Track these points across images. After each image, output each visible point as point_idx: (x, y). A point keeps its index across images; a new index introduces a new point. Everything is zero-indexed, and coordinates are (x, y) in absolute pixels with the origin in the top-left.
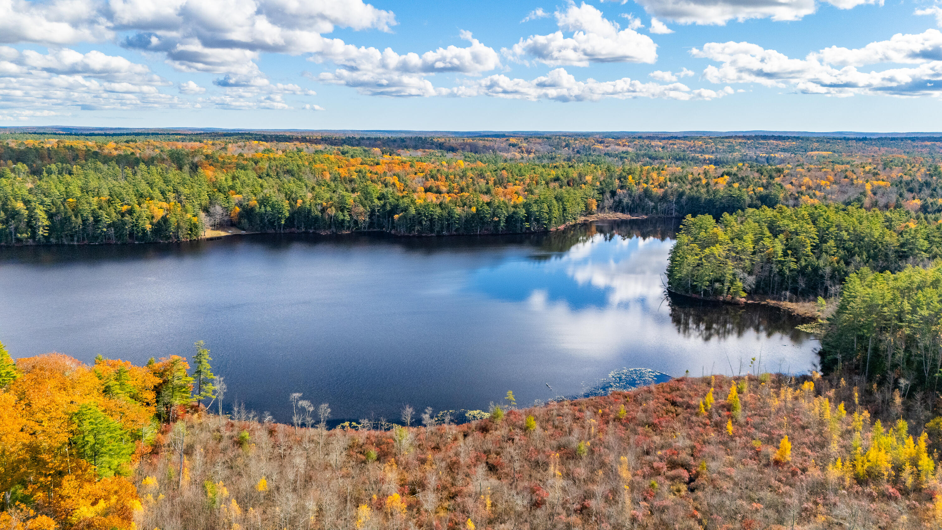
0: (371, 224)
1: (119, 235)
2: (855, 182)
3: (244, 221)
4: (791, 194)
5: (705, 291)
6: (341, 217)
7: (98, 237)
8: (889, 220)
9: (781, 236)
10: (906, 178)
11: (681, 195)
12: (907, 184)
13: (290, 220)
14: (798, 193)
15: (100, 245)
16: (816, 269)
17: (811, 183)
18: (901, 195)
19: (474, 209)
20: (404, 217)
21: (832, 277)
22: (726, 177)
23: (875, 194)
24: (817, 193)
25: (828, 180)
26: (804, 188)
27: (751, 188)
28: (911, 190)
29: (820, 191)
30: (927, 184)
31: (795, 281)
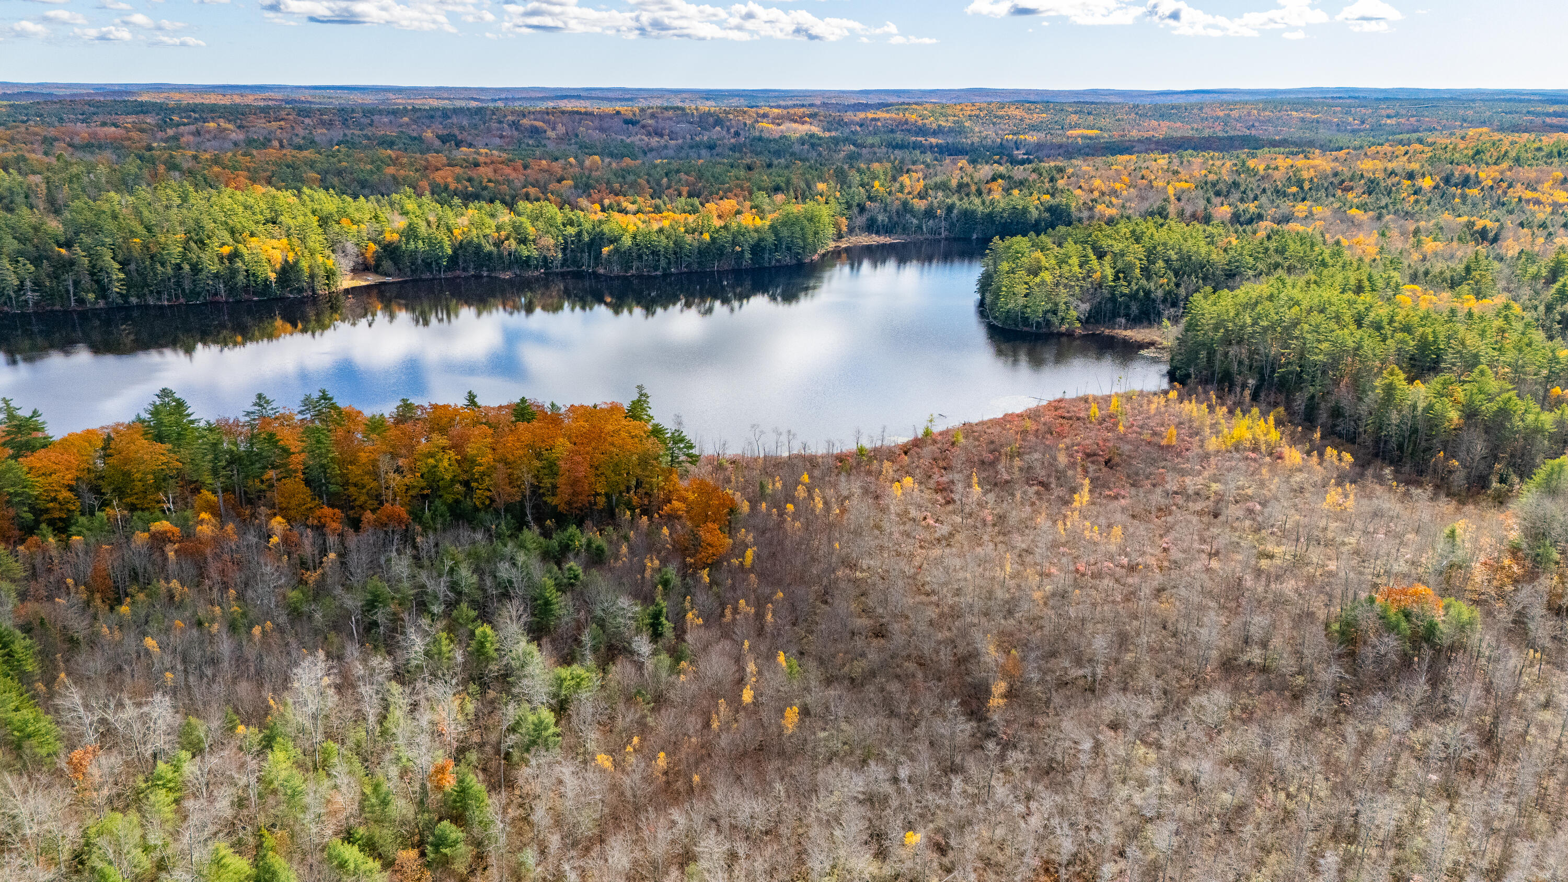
0: (564, 262)
1: (232, 289)
2: (1155, 184)
3: (387, 264)
4: (1084, 203)
5: (1038, 323)
6: (526, 253)
7: (199, 294)
8: (1211, 236)
9: (1108, 258)
10: (1212, 177)
11: (950, 209)
12: (1214, 185)
13: (453, 260)
14: (1092, 201)
15: (203, 304)
16: (1147, 293)
17: (1103, 188)
18: (1208, 200)
19: (706, 237)
20: (617, 250)
21: (1164, 301)
22: (1000, 181)
23: (1179, 199)
24: (1114, 200)
25: (1122, 182)
26: (1096, 194)
27: (1035, 195)
28: (1218, 194)
29: (1117, 197)
30: (1236, 185)
31: (1128, 307)
